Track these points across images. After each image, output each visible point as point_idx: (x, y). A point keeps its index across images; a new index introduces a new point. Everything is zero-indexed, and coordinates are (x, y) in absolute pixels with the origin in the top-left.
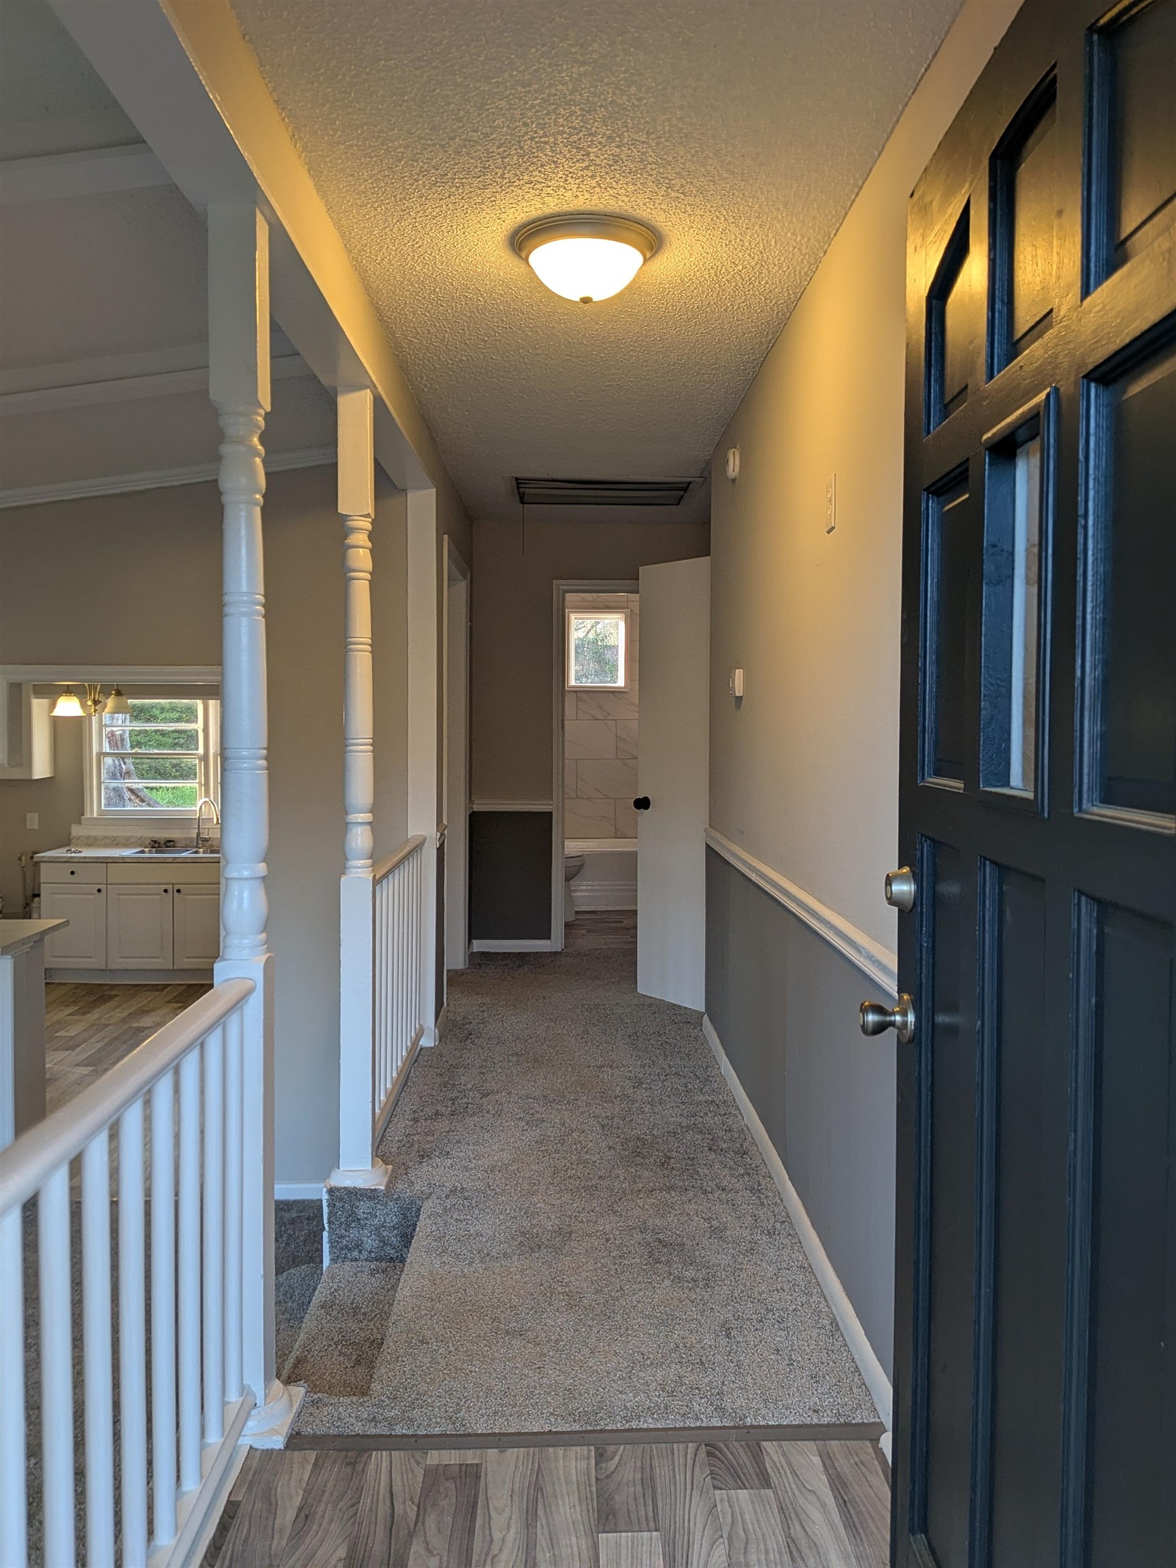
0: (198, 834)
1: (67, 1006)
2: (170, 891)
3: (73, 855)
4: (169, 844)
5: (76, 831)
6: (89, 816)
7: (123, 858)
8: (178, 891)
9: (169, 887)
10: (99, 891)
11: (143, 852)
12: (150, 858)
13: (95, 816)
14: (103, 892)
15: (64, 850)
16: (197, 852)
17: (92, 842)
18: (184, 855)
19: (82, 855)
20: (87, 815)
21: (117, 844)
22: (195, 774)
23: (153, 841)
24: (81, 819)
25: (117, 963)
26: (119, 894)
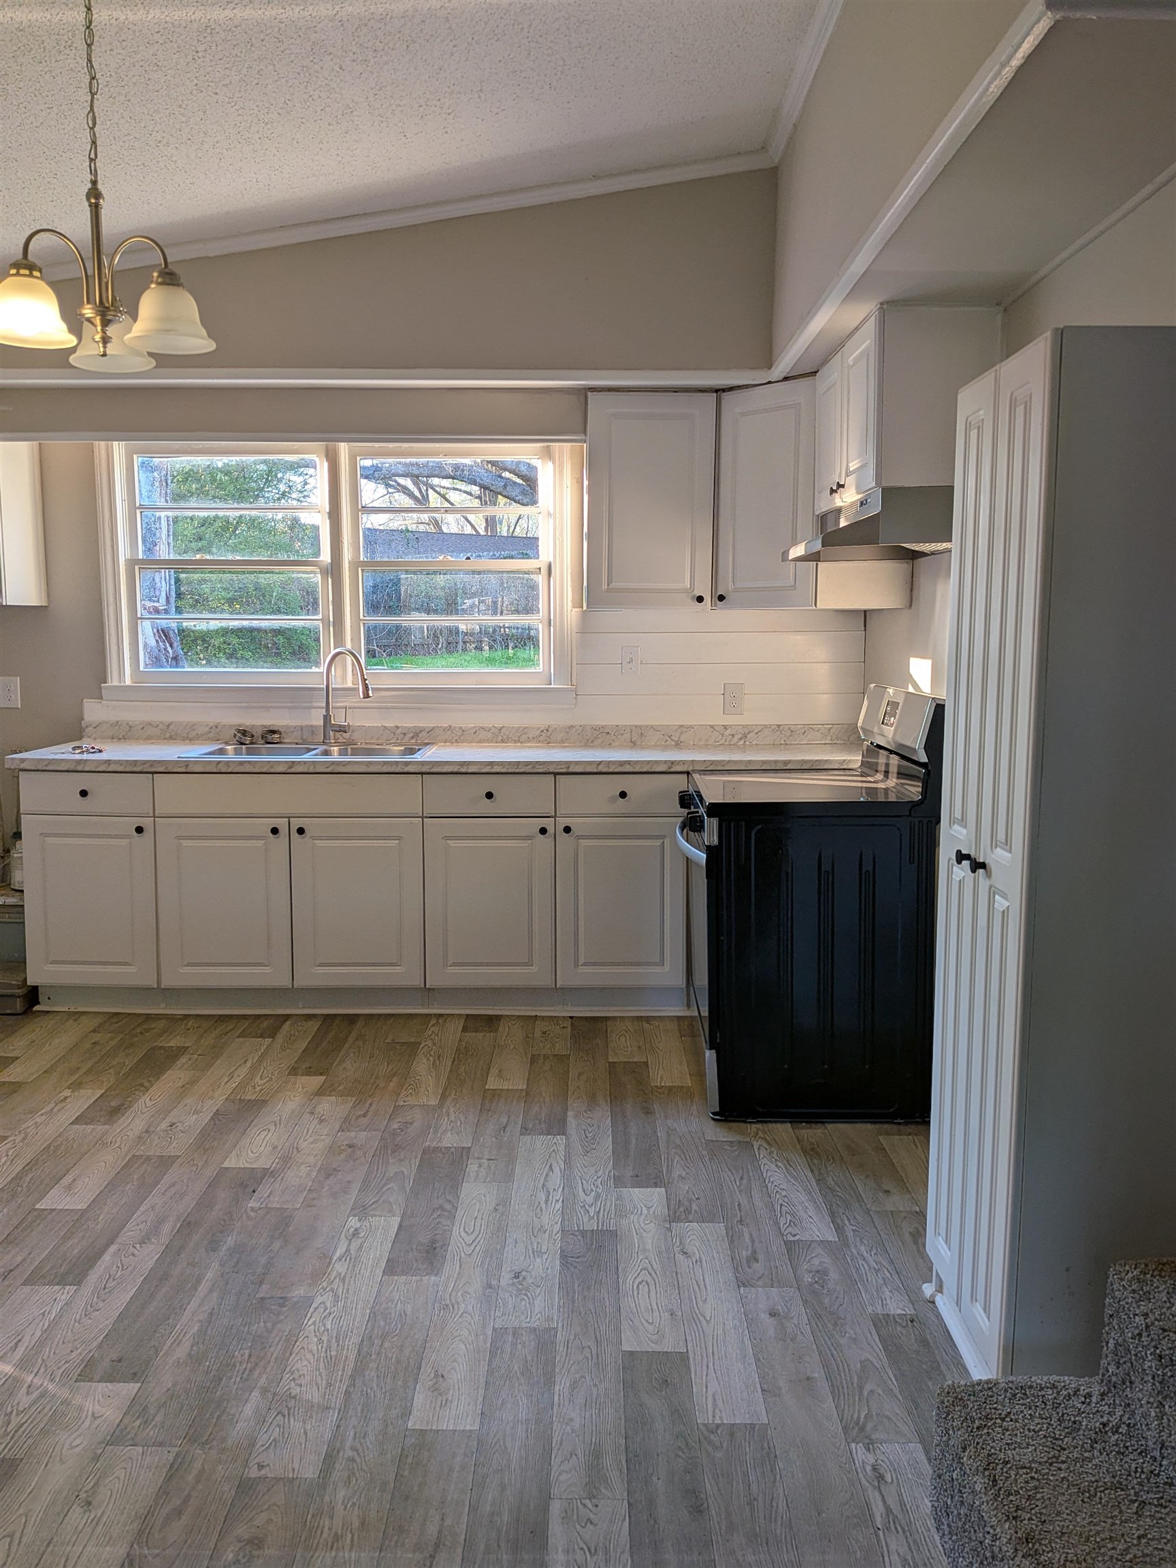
0: (327, 718)
1: (77, 1086)
2: (284, 831)
3: (85, 756)
4: (270, 736)
5: (93, 711)
6: (115, 683)
7: (187, 763)
8: (301, 831)
9: (281, 823)
10: (139, 830)
11: (221, 752)
12: (241, 763)
13: (128, 682)
14: (148, 833)
15: (68, 747)
16: (326, 753)
17: (124, 733)
18: (307, 757)
19: (103, 756)
20: (113, 681)
21: (171, 738)
22: (316, 602)
23: (239, 731)
24: (100, 688)
25: (180, 975)
26: (179, 838)
